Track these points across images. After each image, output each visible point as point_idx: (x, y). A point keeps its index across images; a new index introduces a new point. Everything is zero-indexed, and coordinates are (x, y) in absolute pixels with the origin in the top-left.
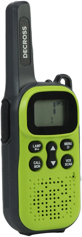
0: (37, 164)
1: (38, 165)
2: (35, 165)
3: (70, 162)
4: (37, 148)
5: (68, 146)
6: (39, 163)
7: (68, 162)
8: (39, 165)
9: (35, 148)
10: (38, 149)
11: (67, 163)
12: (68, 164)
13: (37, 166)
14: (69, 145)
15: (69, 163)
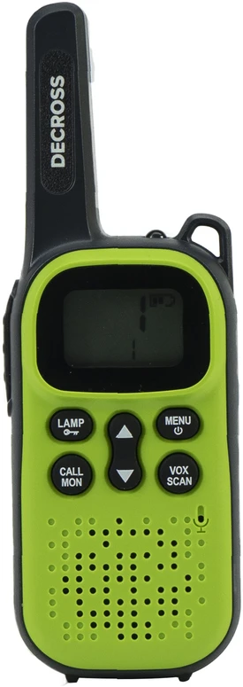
0: (69, 477)
1: (75, 477)
2: (65, 477)
3: (185, 476)
4: (71, 429)
5: (176, 426)
6: (76, 472)
7: (176, 475)
8: (79, 477)
9: (64, 429)
10: (76, 433)
11: (173, 477)
12: (176, 481)
13: (72, 482)
14: (181, 426)
15: (180, 476)
